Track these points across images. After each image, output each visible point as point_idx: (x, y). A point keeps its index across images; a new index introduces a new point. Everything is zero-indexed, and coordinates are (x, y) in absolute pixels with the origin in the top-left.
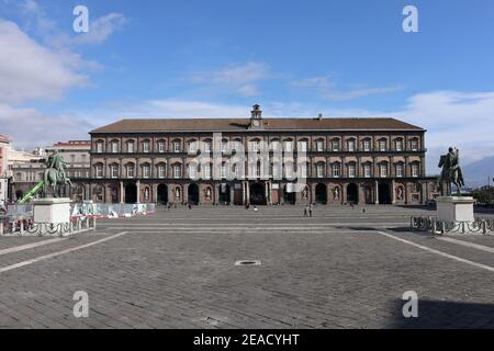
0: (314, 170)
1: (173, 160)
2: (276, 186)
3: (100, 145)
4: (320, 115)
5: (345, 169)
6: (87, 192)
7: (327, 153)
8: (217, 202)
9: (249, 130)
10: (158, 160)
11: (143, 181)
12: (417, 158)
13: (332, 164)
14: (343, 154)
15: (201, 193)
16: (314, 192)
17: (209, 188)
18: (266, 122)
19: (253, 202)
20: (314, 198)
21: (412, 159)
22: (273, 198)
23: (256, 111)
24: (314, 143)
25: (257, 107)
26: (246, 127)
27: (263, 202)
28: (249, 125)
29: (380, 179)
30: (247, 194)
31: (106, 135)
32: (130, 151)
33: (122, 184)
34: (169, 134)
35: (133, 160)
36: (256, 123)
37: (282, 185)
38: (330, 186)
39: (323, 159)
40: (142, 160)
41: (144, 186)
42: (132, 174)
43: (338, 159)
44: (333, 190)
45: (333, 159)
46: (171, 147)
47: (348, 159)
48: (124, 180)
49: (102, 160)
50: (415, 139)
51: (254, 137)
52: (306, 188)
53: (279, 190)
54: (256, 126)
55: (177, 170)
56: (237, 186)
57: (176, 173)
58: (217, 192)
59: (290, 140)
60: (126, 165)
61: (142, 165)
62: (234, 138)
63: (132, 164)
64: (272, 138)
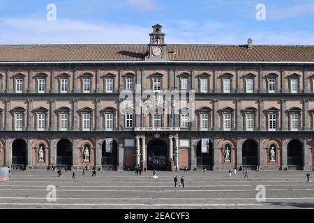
0: (240, 120)
2: (185, 143)
4: (250, 40)
5: (285, 118)
7: (259, 96)
8: (99, 165)
9: (147, 60)
13: (266, 112)
14: (283, 96)
15: (76, 153)
16: (240, 153)
17: (87, 145)
18: (171, 50)
19: (152, 167)
20: (240, 160)
22: (180, 160)
23: (157, 33)
24: (241, 82)
25: (157, 28)
26: (143, 56)
27: (166, 167)
28: (147, 54)
30: (142, 155)
34: (29, 67)
36: (156, 51)
37: (195, 142)
38: (264, 144)
39: (253, 104)
43: (275, 104)
44: (268, 150)
45: (267, 105)
46: (33, 85)
47: (290, 104)
51: (152, 72)
52: (227, 145)
53: (189, 149)
54: (157, 55)
55: (40, 118)
56: (129, 143)
57: (40, 124)
58: (99, 151)
59: (206, 76)
62: (124, 73)
64: (180, 73)
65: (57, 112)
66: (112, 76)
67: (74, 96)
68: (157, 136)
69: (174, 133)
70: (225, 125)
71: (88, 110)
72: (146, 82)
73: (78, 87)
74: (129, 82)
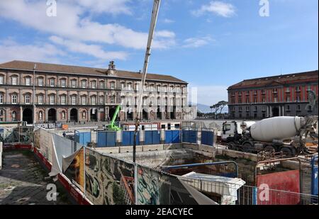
1: (61, 92)
3: (1, 79)
8: (89, 119)
9: (109, 76)
10: (50, 92)
11: (38, 106)
15: (79, 115)
17: (84, 111)
25: (113, 62)
26: (107, 74)
30: (108, 115)
31: (7, 71)
32: (28, 84)
33: (21, 108)
34: (57, 74)
35: (30, 91)
36: (112, 72)
40: (38, 92)
41: (39, 110)
42: (28, 101)
46: (59, 83)
48: (23, 106)
49: (3, 90)
50: (184, 87)
51: (111, 80)
54: (112, 74)
55: (63, 99)
56: (102, 110)
57: (63, 101)
58: (89, 113)
59: (130, 83)
60: (24, 95)
61: (37, 95)
62: (100, 80)
63: (30, 94)
64: (121, 81)
65: (71, 96)
66: (95, 81)
67: (79, 89)
68: (113, 107)
71: (85, 96)
72: (109, 84)
73: (80, 85)
74: (102, 84)
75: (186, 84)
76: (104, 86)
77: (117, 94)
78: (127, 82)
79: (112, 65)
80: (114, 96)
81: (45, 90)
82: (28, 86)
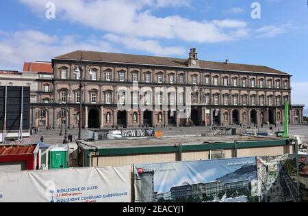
0: (232, 99)
3: (64, 72)
5: (250, 99)
6: (51, 116)
7: (239, 88)
9: (189, 67)
11: (105, 106)
12: (287, 94)
13: (242, 96)
14: (249, 89)
15: (154, 117)
16: (232, 116)
18: (202, 63)
20: (232, 120)
21: (285, 94)
24: (231, 80)
25: (194, 50)
26: (187, 63)
29: (269, 107)
31: (70, 63)
32: (94, 79)
33: (86, 108)
35: (97, 87)
36: (194, 62)
38: (241, 111)
39: (237, 92)
40: (105, 88)
41: (107, 110)
42: (94, 100)
43: (246, 92)
46: (130, 77)
47: (252, 93)
48: (89, 106)
49: (66, 86)
50: (286, 81)
51: (193, 73)
52: (226, 113)
53: (210, 114)
54: (194, 64)
58: (167, 116)
59: (217, 77)
60: (89, 92)
61: (104, 92)
62: (180, 72)
63: (96, 91)
64: (206, 74)
66: (173, 74)
67: (154, 84)
68: (196, 108)
69: (204, 106)
70: (225, 102)
72: (190, 78)
73: (156, 80)
74: (181, 78)
75: (289, 77)
76: (184, 80)
77: (201, 90)
78: (213, 74)
79: (193, 53)
80: (197, 93)
81: (114, 86)
82: (94, 81)
